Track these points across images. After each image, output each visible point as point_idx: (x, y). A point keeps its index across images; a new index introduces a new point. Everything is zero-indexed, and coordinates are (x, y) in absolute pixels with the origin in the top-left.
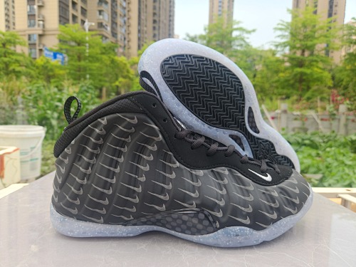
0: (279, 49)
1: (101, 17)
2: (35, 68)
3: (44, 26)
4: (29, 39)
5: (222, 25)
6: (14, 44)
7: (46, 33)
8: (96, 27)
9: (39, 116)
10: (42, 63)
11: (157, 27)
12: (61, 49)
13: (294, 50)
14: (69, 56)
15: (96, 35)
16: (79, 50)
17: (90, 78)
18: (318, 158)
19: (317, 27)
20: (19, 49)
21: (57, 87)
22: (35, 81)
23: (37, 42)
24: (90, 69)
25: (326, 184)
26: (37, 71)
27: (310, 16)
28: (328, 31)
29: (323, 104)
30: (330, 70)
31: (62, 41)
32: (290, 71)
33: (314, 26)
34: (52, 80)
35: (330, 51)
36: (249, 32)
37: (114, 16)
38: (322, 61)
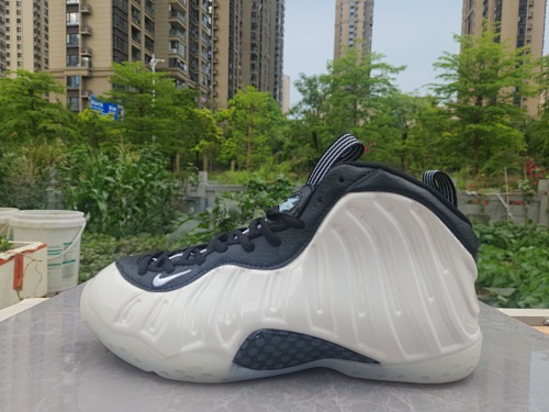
0: (442, 95)
1: (175, 51)
2: (76, 126)
3: (90, 64)
4: (69, 83)
5: (355, 61)
6: (47, 90)
7: (95, 74)
8: (167, 66)
9: (80, 196)
10: (87, 119)
11: (258, 65)
12: (115, 98)
13: (466, 97)
14: (126, 107)
15: (167, 77)
16: (141, 98)
17: (157, 141)
18: (507, 263)
19: (501, 61)
20: (53, 98)
21: (108, 154)
22: (75, 145)
23: (80, 88)
24: (157, 128)
25: (520, 303)
26: (80, 130)
27: (489, 45)
28: (517, 67)
29: (512, 178)
30: (522, 128)
31: (116, 86)
32: (460, 129)
33: (496, 60)
34: (101, 144)
35: (523, 97)
36: (396, 70)
37: (194, 49)
38: (508, 112)
